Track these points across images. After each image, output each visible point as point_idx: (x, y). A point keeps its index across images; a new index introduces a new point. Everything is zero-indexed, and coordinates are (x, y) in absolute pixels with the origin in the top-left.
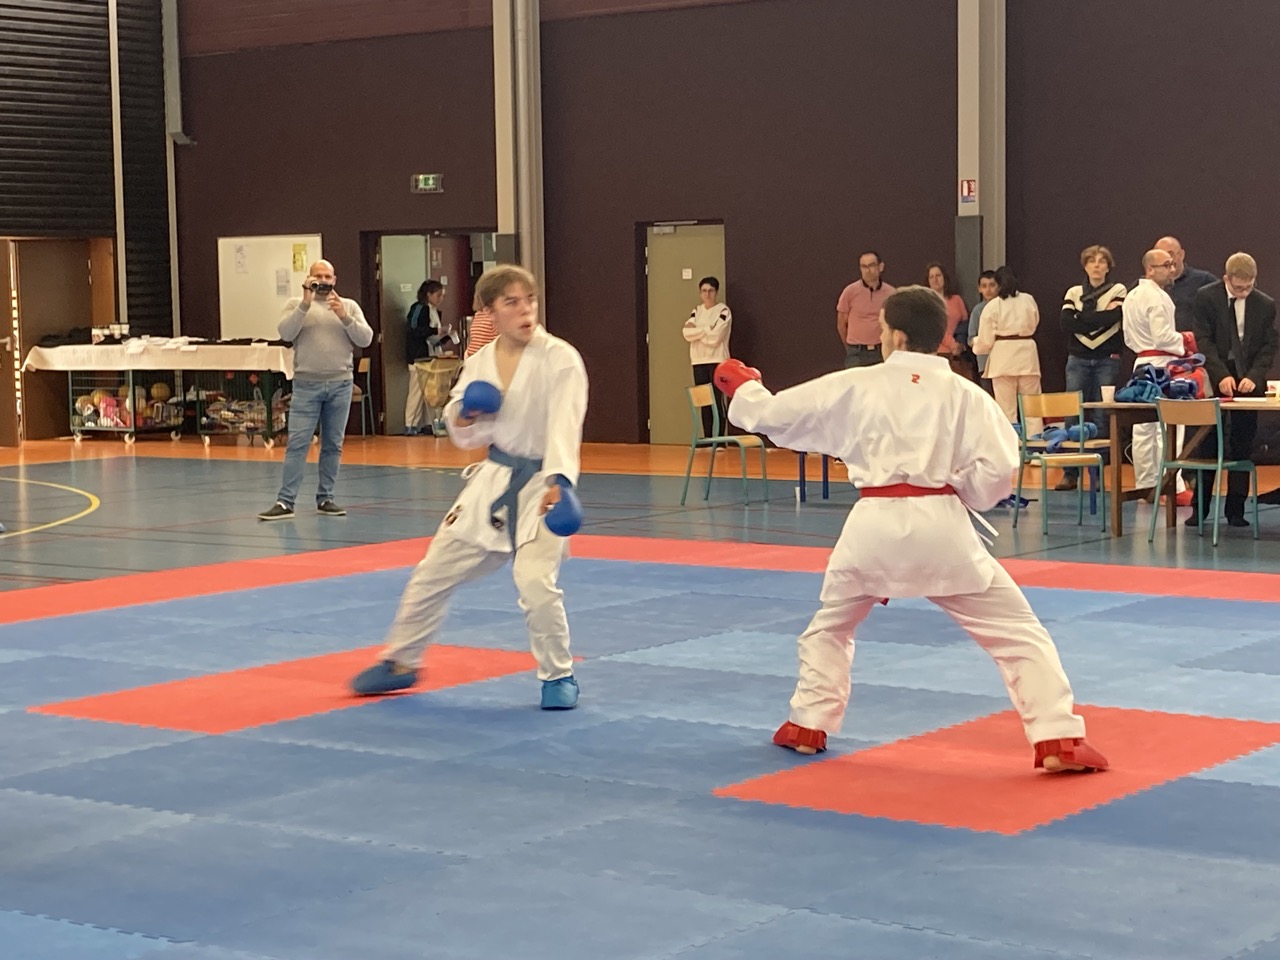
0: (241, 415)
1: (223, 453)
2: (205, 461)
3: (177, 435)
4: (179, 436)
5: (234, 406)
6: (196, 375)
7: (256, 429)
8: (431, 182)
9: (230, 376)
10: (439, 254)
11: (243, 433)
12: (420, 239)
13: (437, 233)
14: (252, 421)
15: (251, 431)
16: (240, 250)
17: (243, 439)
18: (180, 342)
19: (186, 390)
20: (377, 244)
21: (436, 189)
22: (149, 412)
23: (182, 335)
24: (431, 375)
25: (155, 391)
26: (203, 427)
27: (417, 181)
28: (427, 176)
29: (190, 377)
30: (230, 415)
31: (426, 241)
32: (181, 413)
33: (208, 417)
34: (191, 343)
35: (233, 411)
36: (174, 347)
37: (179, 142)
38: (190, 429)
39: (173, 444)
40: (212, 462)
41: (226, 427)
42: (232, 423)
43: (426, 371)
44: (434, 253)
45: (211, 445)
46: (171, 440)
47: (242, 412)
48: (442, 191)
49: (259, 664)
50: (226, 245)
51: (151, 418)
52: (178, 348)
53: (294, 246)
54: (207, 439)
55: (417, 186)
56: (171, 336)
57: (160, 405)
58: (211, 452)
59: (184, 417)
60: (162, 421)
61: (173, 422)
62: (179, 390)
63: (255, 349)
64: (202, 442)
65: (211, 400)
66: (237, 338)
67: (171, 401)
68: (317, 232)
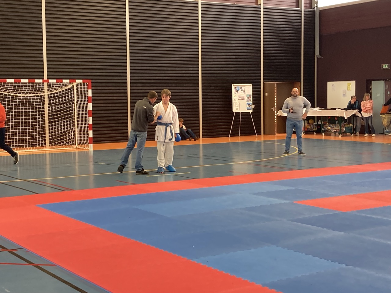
0: (333, 128)
1: (328, 138)
2: (323, 140)
3: (315, 133)
4: (316, 133)
5: (331, 126)
6: (321, 117)
7: (337, 132)
8: (387, 66)
9: (330, 118)
10: (388, 86)
11: (333, 133)
12: (383, 81)
13: (388, 80)
14: (336, 130)
15: (335, 132)
16: (333, 85)
17: (333, 134)
18: (317, 109)
19: (318, 121)
20: (371, 83)
21: (388, 68)
22: (308, 127)
23: (317, 107)
24: (385, 118)
25: (310, 122)
26: (323, 131)
27: (383, 66)
28: (386, 65)
29: (319, 118)
30: (330, 128)
31: (384, 82)
32: (317, 127)
33: (324, 128)
34: (320, 109)
35: (331, 127)
36: (316, 110)
37: (318, 57)
38: (319, 132)
39: (314, 135)
40: (325, 140)
41: (329, 131)
42: (330, 130)
43: (383, 117)
44: (386, 85)
45: (324, 136)
46: (314, 134)
47: (333, 127)
48: (390, 68)
50: (330, 84)
51: (309, 128)
52: (317, 110)
53: (348, 83)
54: (324, 134)
55: (383, 67)
56: (314, 107)
57: (311, 125)
58: (325, 138)
59: (317, 128)
60: (312, 129)
61: (314, 129)
62: (316, 121)
63: (337, 111)
64: (322, 135)
65: (325, 124)
66: (332, 108)
67: (313, 124)
68: (354, 80)
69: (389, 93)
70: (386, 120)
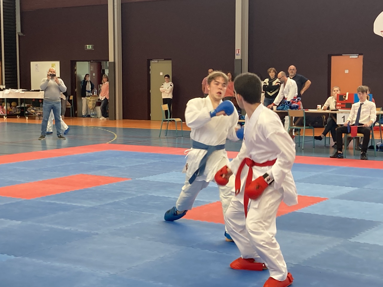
0: (37, 111)
1: (32, 122)
2: (26, 124)
3: (19, 116)
4: (19, 117)
5: (35, 109)
6: (24, 100)
7: (41, 115)
8: (90, 47)
9: (34, 100)
10: (93, 67)
11: (37, 116)
12: (87, 63)
13: (92, 61)
14: (40, 113)
15: (39, 116)
16: (37, 65)
17: (37, 118)
18: (19, 91)
19: (21, 104)
20: (75, 64)
21: (92, 49)
22: (11, 110)
23: (20, 88)
24: (90, 101)
25: (12, 104)
26: (26, 114)
27: (86, 47)
28: (89, 45)
29: (23, 100)
30: (33, 111)
31: (89, 63)
32: (20, 110)
33: (27, 111)
34: (23, 91)
35: (34, 110)
36: (18, 92)
37: (20, 35)
38: (22, 115)
39: (17, 119)
40: (29, 124)
41: (32, 114)
42: (34, 113)
43: (89, 100)
44: (91, 67)
45: (28, 119)
46: (17, 118)
47: (37, 110)
48: (93, 49)
49: (41, 180)
50: (33, 64)
51: (11, 112)
52: (19, 92)
53: (52, 64)
54: (27, 118)
55: (86, 48)
56: (17, 89)
57: (14, 108)
58: (28, 122)
59: (21, 111)
60: (14, 112)
61: (17, 113)
62: (19, 104)
63: (40, 93)
64: (26, 118)
65: (28, 107)
66: (36, 90)
67: (17, 107)
68: (58, 61)
69: (94, 75)
70: (91, 102)
